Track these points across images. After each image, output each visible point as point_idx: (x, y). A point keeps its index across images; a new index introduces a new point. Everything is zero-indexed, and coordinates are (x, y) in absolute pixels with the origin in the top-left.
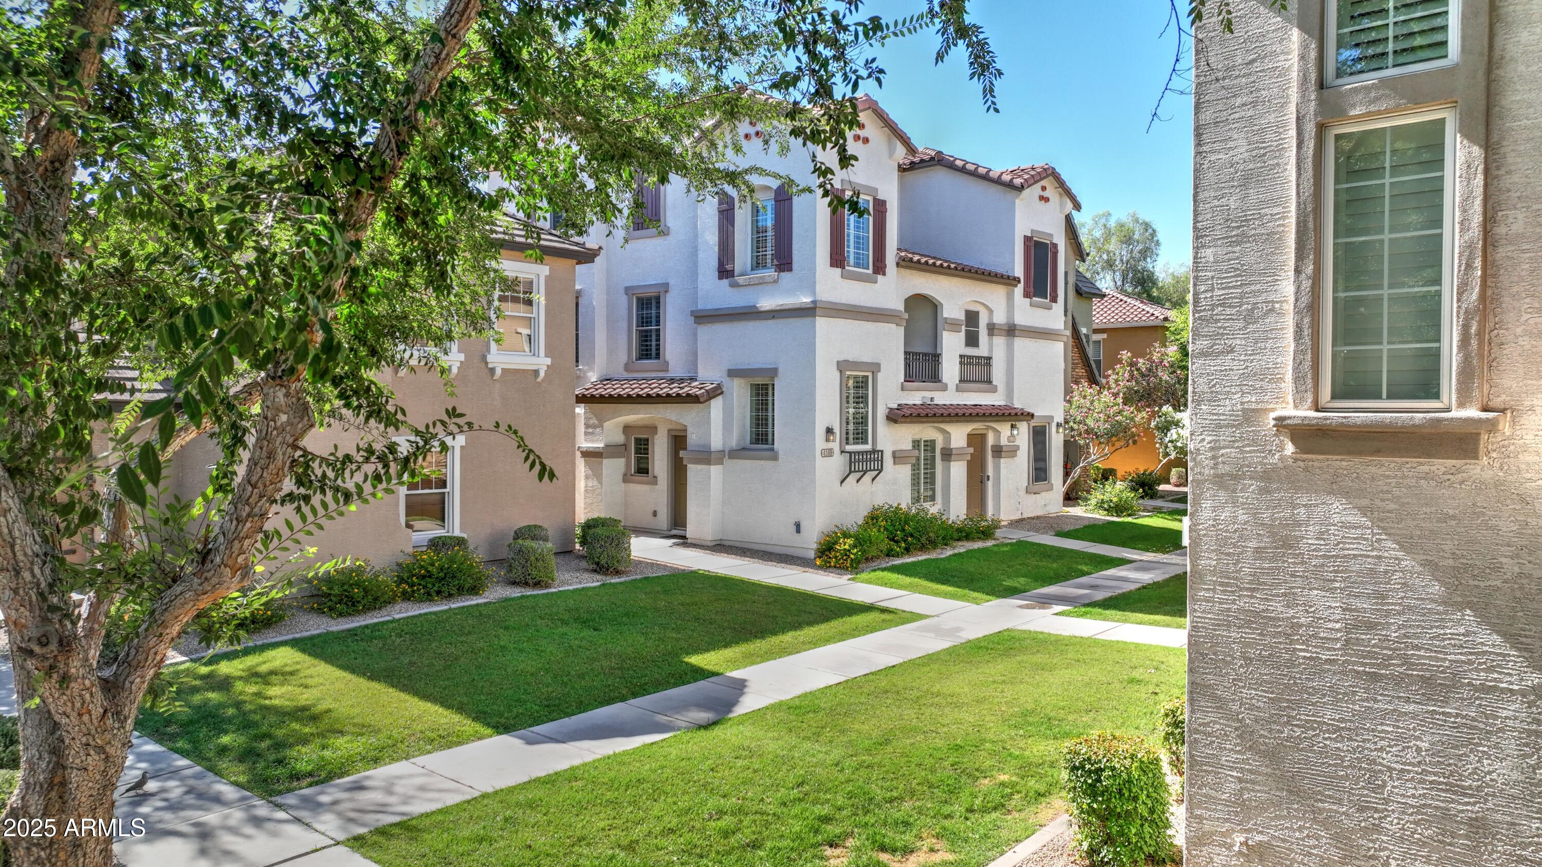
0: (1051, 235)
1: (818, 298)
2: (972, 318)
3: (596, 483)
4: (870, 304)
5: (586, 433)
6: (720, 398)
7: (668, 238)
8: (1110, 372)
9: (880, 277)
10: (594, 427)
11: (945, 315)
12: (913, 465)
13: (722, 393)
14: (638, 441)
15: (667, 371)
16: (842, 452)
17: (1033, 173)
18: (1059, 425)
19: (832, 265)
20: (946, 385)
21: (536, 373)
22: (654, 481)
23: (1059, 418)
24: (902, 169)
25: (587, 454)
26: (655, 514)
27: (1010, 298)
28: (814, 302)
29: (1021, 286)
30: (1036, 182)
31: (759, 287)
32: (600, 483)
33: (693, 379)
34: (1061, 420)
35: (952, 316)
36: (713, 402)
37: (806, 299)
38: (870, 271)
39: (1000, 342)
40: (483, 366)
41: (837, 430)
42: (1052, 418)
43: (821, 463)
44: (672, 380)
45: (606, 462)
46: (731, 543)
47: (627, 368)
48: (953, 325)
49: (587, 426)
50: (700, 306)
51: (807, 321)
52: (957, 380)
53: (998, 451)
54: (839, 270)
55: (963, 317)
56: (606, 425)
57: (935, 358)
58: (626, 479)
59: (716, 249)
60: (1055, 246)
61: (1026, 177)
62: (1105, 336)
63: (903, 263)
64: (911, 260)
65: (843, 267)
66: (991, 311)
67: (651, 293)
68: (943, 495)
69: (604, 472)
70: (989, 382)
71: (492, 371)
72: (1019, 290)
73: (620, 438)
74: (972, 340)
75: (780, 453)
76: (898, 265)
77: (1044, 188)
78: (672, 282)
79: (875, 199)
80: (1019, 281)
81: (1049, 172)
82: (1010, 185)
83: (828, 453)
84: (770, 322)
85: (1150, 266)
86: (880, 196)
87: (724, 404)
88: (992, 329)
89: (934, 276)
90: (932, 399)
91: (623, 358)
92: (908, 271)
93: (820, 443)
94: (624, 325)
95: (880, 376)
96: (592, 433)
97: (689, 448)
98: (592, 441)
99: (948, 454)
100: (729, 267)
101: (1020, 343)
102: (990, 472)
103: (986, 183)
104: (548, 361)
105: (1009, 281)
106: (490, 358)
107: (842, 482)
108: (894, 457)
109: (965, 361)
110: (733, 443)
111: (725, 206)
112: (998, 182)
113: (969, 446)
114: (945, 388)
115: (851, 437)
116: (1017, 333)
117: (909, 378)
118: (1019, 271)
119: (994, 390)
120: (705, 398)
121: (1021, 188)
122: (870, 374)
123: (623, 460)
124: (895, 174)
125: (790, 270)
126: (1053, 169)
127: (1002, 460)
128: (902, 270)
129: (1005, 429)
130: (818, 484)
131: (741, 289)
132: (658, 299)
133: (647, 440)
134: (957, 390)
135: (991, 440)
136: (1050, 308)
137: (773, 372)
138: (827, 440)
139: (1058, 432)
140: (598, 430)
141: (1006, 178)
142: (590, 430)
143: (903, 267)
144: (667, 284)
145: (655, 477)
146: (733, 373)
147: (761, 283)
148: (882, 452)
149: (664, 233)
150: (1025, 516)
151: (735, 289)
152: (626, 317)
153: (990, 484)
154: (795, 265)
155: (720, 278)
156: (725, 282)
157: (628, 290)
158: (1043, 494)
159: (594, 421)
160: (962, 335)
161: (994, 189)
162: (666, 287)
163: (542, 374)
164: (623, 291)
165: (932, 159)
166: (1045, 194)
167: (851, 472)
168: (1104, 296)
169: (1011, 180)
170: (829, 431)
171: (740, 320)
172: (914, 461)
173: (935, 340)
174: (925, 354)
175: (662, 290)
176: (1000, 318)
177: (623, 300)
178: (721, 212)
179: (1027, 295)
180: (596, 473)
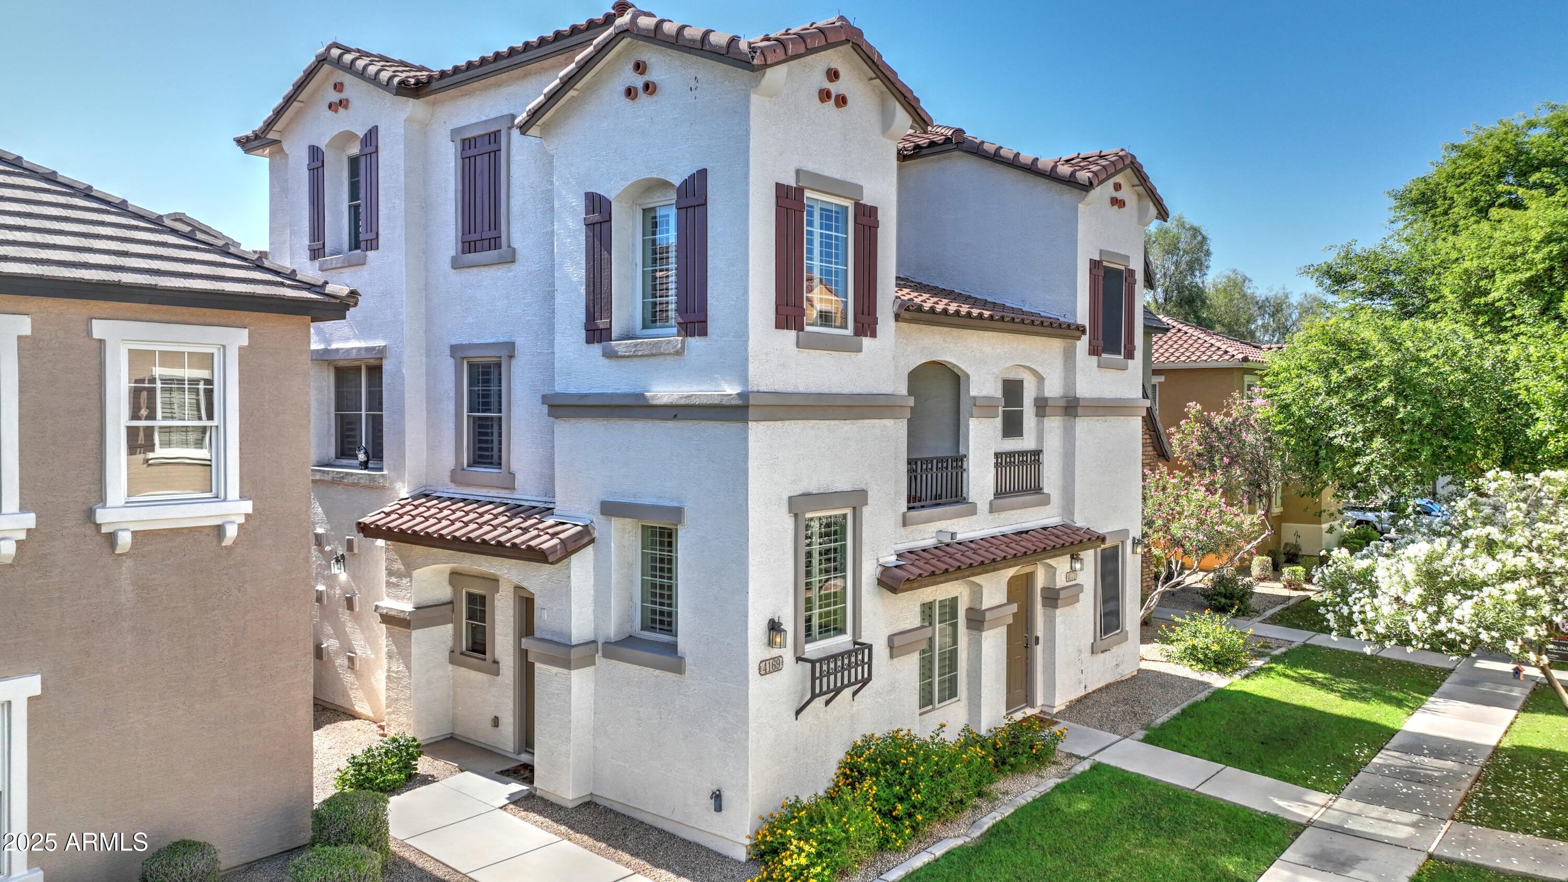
0: (1127, 258)
1: (753, 387)
2: (1013, 390)
3: (402, 668)
4: (848, 389)
5: (388, 584)
6: (590, 548)
7: (513, 267)
8: (1173, 429)
9: (866, 341)
10: (400, 576)
11: (973, 392)
12: (923, 652)
13: (592, 541)
14: (472, 598)
15: (512, 488)
16: (799, 659)
17: (1103, 162)
18: (1135, 543)
19: (778, 326)
20: (974, 505)
21: (219, 530)
22: (494, 668)
23: (1136, 531)
24: (903, 157)
25: (389, 619)
26: (496, 722)
27: (1069, 357)
28: (743, 395)
29: (1085, 339)
30: (1109, 177)
31: (651, 360)
32: (408, 668)
33: (549, 511)
34: (1138, 535)
35: (985, 393)
36: (574, 558)
37: (730, 389)
38: (850, 331)
39: (1054, 424)
40: (89, 530)
41: (788, 625)
42: (1126, 532)
43: (757, 686)
44: (515, 510)
45: (416, 634)
46: (607, 804)
47: (456, 477)
48: (985, 407)
49: (390, 573)
50: (559, 388)
51: (733, 427)
52: (990, 495)
53: (1052, 598)
54: (792, 334)
55: (998, 393)
56: (416, 573)
57: (958, 462)
58: (455, 657)
59: (583, 290)
60: (1132, 273)
61: (1095, 168)
62: (1162, 379)
63: (906, 315)
64: (920, 308)
65: (800, 328)
66: (1040, 379)
67: (487, 356)
68: (969, 684)
69: (414, 650)
70: (1038, 489)
71: (111, 538)
72: (1083, 344)
73: (444, 592)
74: (1012, 426)
75: (689, 660)
76: (897, 317)
77: (1117, 187)
78: (520, 341)
79: (858, 205)
80: (1084, 332)
81: (1127, 162)
82: (1071, 182)
83: (772, 666)
84: (671, 424)
85: (1198, 280)
86: (867, 200)
87: (596, 560)
88: (1042, 406)
89: (955, 332)
90: (953, 535)
91: (447, 459)
92: (914, 326)
93: (757, 650)
94: (451, 406)
95: (866, 511)
96: (397, 585)
97: (537, 634)
98: (397, 598)
99: (977, 620)
100: (601, 323)
101: (1084, 426)
102: (1040, 630)
103: (1031, 179)
104: (247, 507)
105: (1069, 331)
106: (102, 516)
107: (798, 712)
108: (891, 647)
109: (1003, 460)
110: (612, 630)
111: (596, 217)
112: (1051, 176)
113: (1010, 601)
114: (972, 510)
115: (815, 629)
116: (1080, 411)
117: (915, 501)
118: (1082, 316)
119: (1046, 501)
120: (559, 554)
121: (1087, 187)
122: (848, 512)
123: (450, 627)
124: (894, 162)
125: (703, 333)
126: (1133, 157)
127: (1058, 612)
128: (904, 325)
129: (1062, 564)
130: (752, 725)
131: (623, 362)
132: (499, 365)
133: (483, 598)
134: (991, 511)
135: (1040, 581)
136: (1125, 368)
137: (678, 513)
138: (771, 643)
139: (1134, 552)
140: (405, 581)
141: (1064, 170)
142: (394, 580)
143: (905, 320)
144: (512, 345)
145: (496, 662)
146: (610, 509)
147: (655, 354)
148: (870, 647)
149: (511, 258)
150: (1090, 690)
151: (613, 363)
152: (452, 394)
153: (1039, 649)
154: (711, 327)
155: (589, 341)
156: (597, 349)
157: (455, 350)
158: (1114, 650)
159: (398, 566)
160: (998, 422)
161: (1042, 187)
162: (510, 348)
163: (232, 532)
164: (448, 352)
165: (948, 140)
166: (1119, 195)
167: (814, 696)
168: (1168, 330)
169: (1073, 174)
170: (774, 627)
171: (620, 417)
172: (925, 646)
173: (957, 432)
174: (941, 460)
175: (504, 353)
176: (1054, 389)
177: (447, 366)
178: (589, 225)
179: (1094, 351)
180: (402, 652)
